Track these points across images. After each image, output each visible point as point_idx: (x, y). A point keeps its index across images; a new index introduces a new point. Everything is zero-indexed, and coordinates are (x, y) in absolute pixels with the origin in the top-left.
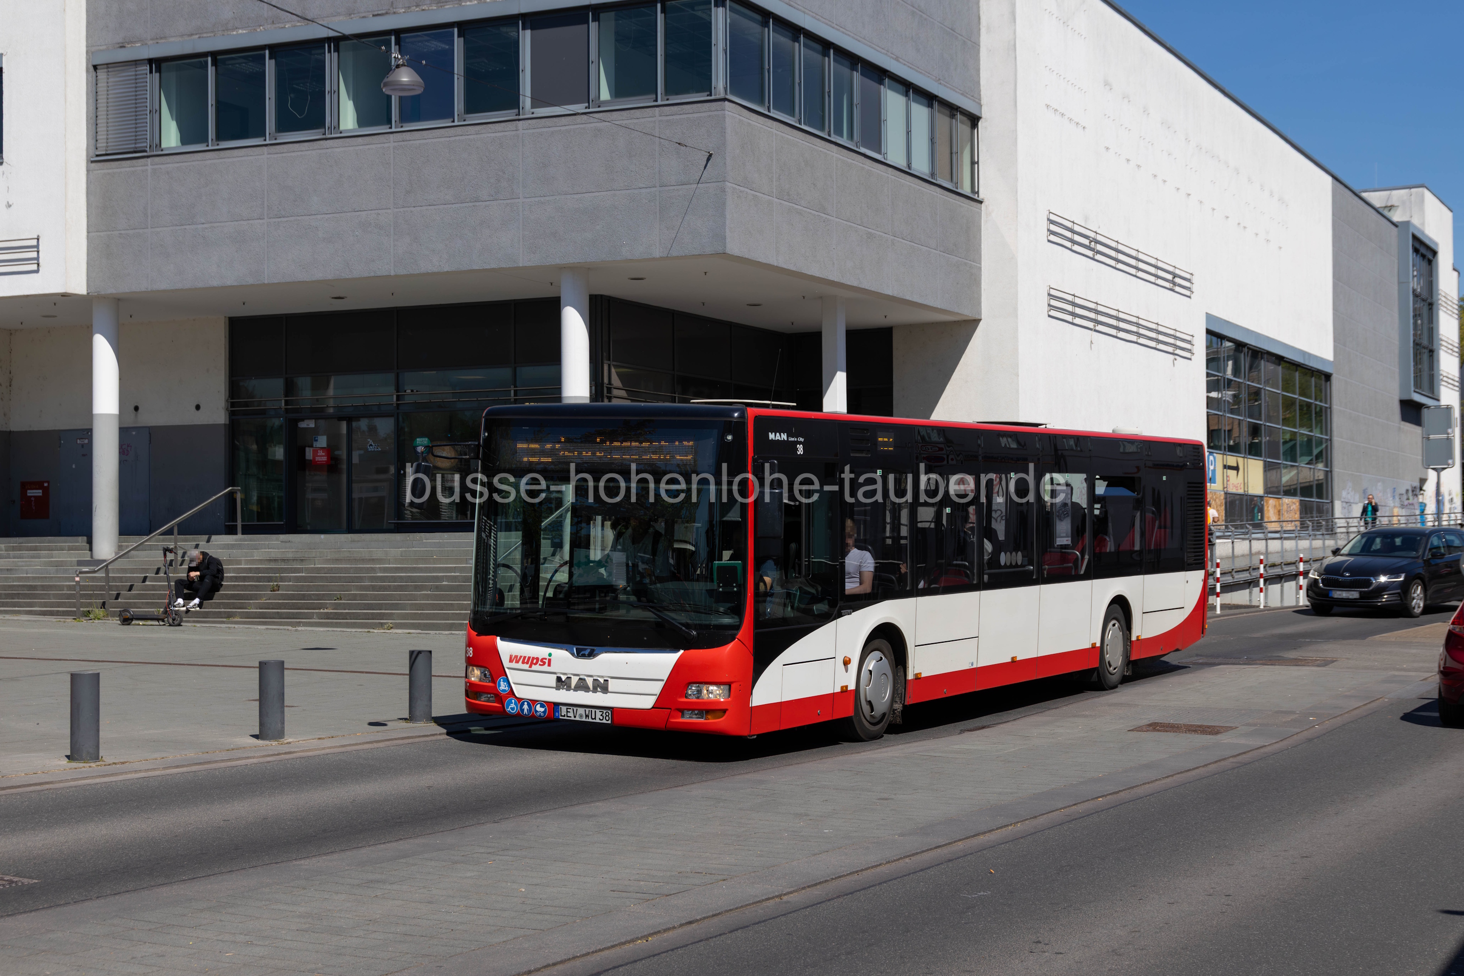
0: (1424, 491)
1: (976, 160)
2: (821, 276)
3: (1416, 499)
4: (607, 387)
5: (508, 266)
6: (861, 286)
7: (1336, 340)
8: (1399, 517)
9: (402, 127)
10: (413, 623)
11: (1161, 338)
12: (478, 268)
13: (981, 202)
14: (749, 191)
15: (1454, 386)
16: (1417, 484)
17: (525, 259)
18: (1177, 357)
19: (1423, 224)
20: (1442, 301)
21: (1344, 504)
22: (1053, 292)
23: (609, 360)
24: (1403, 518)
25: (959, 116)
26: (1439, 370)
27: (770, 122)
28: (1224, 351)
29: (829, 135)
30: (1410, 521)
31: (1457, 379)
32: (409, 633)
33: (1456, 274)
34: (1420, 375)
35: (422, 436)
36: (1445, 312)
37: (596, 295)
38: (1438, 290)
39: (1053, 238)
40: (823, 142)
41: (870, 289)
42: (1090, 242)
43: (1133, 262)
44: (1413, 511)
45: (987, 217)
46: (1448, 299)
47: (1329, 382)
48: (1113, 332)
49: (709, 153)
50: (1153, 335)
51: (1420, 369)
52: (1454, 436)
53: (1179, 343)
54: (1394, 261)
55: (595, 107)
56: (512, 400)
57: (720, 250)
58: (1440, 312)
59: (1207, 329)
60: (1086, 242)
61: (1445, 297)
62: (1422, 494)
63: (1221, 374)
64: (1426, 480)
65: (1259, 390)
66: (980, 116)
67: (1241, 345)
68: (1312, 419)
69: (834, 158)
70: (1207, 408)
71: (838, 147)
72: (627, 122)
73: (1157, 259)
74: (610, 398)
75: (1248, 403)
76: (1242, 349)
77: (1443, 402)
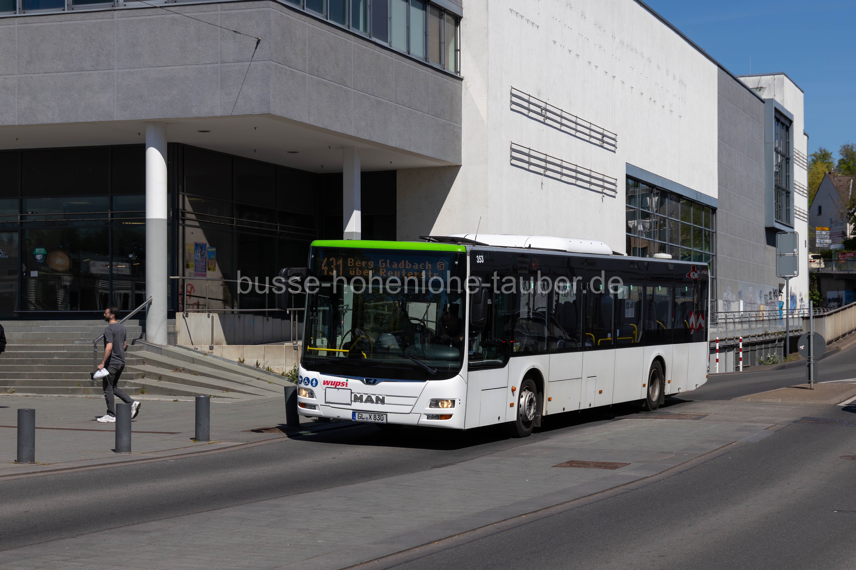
0: (783, 293)
1: (459, 48)
2: (342, 132)
3: (776, 299)
4: (181, 212)
5: (105, 120)
6: (371, 139)
7: (719, 184)
8: (764, 312)
9: (24, 13)
10: (30, 388)
11: (593, 181)
12: (82, 121)
13: (462, 79)
14: (288, 68)
15: (804, 217)
16: (777, 288)
17: (119, 115)
18: (604, 195)
19: (783, 101)
20: (796, 157)
21: (725, 302)
22: (514, 147)
23: (183, 191)
24: (767, 312)
25: (446, 16)
26: (793, 206)
27: (304, 17)
28: (639, 191)
29: (349, 28)
30: (771, 315)
31: (806, 213)
32: (27, 396)
33: (806, 137)
34: (780, 210)
35: (40, 246)
36: (798, 165)
37: (173, 144)
38: (793, 148)
39: (514, 107)
40: (344, 33)
41: (378, 142)
42: (541, 110)
43: (573, 125)
44: (774, 307)
45: (466, 91)
46: (800, 156)
47: (715, 215)
48: (558, 176)
49: (258, 39)
50: (587, 179)
51: (780, 205)
52: (798, 254)
53: (606, 185)
54: (762, 127)
55: (172, 3)
56: (110, 221)
57: (266, 111)
58: (795, 165)
59: (626, 174)
60: (539, 110)
61: (798, 154)
62: (781, 295)
63: (637, 207)
64: (784, 285)
65: (664, 219)
66: (461, 16)
67: (652, 186)
68: (702, 240)
69: (353, 45)
70: (626, 232)
71: (355, 36)
72: (196, 14)
73: (591, 124)
74: (184, 220)
75: (656, 228)
76: (652, 190)
77: (796, 230)
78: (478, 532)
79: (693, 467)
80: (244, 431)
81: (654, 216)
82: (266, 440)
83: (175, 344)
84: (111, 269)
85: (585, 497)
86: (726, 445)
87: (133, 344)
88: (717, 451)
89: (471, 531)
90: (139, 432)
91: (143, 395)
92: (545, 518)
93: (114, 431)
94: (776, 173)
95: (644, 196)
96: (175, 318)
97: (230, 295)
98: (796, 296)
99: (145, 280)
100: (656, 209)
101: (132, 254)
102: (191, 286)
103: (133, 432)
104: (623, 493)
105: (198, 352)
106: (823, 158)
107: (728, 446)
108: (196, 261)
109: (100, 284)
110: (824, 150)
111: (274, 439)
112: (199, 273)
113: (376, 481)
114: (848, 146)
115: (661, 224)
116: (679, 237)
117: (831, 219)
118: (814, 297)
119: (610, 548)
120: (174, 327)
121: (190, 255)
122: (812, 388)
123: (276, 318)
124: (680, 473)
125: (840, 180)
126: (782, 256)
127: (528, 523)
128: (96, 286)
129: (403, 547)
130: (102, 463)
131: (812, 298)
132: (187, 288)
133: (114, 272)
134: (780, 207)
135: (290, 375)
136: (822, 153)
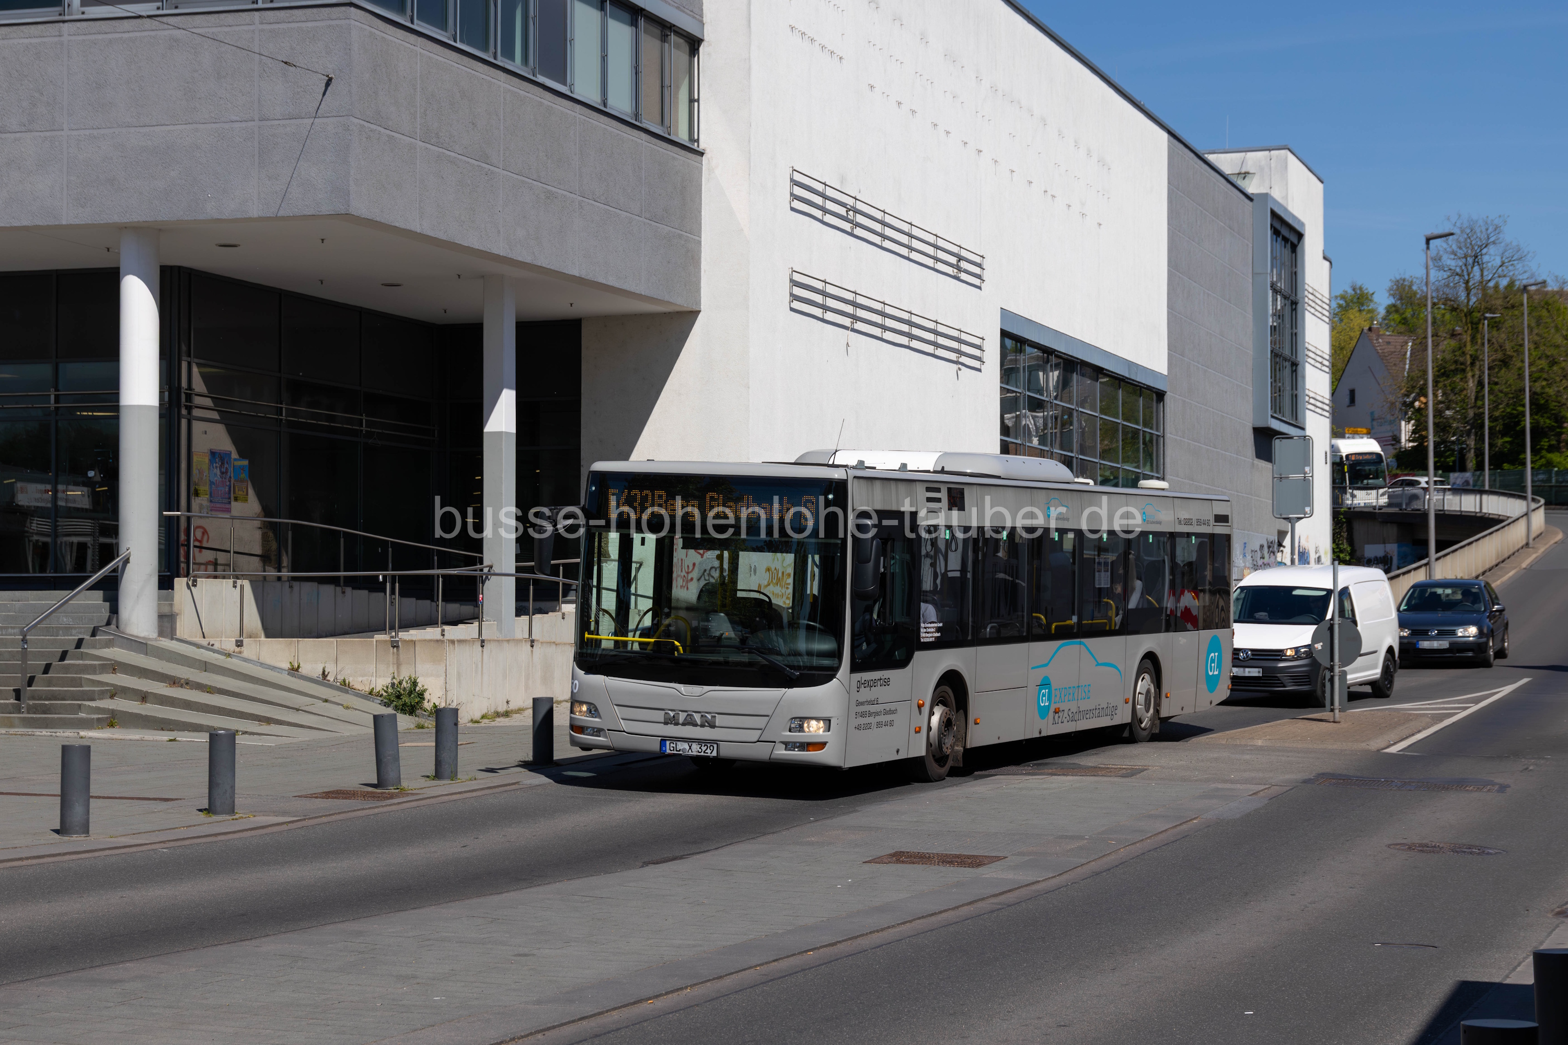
0: (1284, 547)
1: (696, 97)
2: (481, 248)
3: (1272, 557)
4: (185, 393)
5: (46, 224)
6: (535, 263)
7: (1171, 347)
11: (941, 340)
13: (702, 154)
14: (383, 130)
15: (1324, 408)
16: (1274, 538)
17: (70, 215)
18: (960, 366)
19: (1286, 198)
20: (1309, 299)
22: (797, 277)
23: (189, 356)
25: (673, 37)
26: (1304, 389)
27: (413, 38)
28: (1024, 360)
29: (495, 58)
31: (1327, 402)
33: (1327, 264)
34: (1279, 395)
36: (1313, 314)
37: (172, 267)
38: (1304, 283)
39: (797, 205)
40: (486, 67)
41: (548, 267)
42: (847, 211)
43: (904, 239)
45: (708, 174)
46: (1316, 297)
47: (1162, 404)
48: (877, 332)
49: (328, 76)
50: (930, 337)
51: (1279, 387)
52: (1312, 476)
53: (965, 348)
54: (1247, 245)
55: (171, 9)
56: (52, 409)
57: (342, 209)
58: (1307, 313)
59: (1002, 330)
60: (842, 211)
61: (1312, 294)
62: (1282, 551)
63: (1019, 390)
64: (1286, 533)
65: (1070, 412)
66: (701, 38)
67: (1048, 352)
68: (1138, 450)
69: (502, 89)
70: (1001, 434)
71: (507, 73)
72: (214, 30)
73: (937, 236)
74: (189, 409)
75: (1056, 428)
76: (1048, 357)
77: (1309, 432)
78: (728, 982)
79: (1120, 864)
80: (299, 796)
81: (1051, 407)
82: (339, 813)
83: (172, 635)
84: (55, 498)
85: (923, 917)
86: (1181, 824)
87: (93, 634)
88: (1164, 833)
89: (714, 979)
90: (104, 798)
91: (112, 730)
92: (850, 955)
93: (58, 795)
94: (1273, 329)
95: (1032, 370)
96: (173, 589)
97: (274, 545)
98: (1308, 553)
99: (117, 520)
100: (1055, 394)
101: (93, 470)
102: (202, 530)
103: (92, 797)
104: (992, 912)
105: (215, 651)
106: (1358, 302)
107: (1184, 827)
108: (212, 483)
109: (36, 525)
110: (1361, 288)
111: (354, 811)
112: (218, 505)
113: (541, 889)
114: (1404, 280)
115: (1064, 420)
116: (1096, 443)
117: (1372, 413)
118: (1342, 555)
119: (968, 1010)
120: (171, 605)
121: (201, 472)
122: (1337, 720)
123: (360, 589)
124: (1098, 874)
125: (1389, 343)
126: (1284, 480)
127: (819, 966)
128: (26, 529)
129: (589, 1010)
130: (35, 855)
131: (1338, 557)
132: (196, 534)
133: (61, 503)
134: (1280, 391)
135: (385, 694)
136: (1356, 293)
